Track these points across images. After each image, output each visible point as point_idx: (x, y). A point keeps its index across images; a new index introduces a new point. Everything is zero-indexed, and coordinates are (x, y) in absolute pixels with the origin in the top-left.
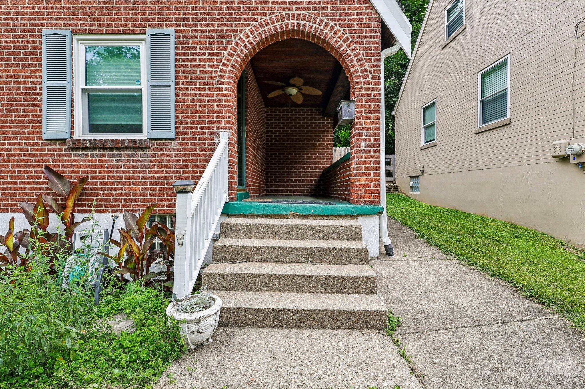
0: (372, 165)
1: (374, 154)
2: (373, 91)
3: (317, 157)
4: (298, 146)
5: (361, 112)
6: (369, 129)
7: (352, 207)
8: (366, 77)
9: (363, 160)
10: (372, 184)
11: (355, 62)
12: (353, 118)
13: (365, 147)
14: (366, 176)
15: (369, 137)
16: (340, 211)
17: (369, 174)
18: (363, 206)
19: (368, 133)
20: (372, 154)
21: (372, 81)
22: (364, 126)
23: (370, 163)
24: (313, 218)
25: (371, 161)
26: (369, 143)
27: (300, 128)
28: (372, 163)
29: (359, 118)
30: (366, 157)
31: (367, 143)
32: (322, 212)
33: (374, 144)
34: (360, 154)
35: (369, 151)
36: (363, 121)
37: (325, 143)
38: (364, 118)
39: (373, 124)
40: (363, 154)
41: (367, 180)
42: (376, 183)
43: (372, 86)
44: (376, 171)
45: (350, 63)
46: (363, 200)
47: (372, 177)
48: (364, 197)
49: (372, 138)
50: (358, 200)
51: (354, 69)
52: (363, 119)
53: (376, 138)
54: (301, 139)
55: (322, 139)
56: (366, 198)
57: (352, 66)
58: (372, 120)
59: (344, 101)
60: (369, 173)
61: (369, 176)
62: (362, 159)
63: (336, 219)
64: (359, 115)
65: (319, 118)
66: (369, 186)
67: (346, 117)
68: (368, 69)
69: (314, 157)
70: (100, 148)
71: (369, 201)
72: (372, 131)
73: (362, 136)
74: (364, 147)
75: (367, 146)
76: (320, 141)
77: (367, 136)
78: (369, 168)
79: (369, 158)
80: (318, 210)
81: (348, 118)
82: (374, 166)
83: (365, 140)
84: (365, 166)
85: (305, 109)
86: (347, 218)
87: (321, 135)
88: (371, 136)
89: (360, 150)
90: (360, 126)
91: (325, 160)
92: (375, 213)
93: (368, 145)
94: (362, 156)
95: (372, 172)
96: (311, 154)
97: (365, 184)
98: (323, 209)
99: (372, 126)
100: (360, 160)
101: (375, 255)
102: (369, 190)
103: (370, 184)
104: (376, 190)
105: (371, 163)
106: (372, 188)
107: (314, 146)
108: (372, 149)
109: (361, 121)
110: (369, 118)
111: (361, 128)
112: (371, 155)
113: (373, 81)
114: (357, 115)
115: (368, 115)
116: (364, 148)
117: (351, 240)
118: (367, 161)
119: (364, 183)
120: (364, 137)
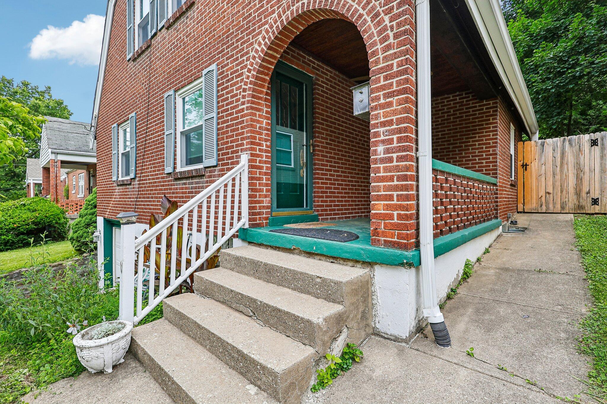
0: (396, 183)
1: (398, 164)
2: (395, 58)
3: (470, 160)
4: (441, 149)
5: (378, 98)
6: (390, 123)
7: (362, 249)
8: (387, 38)
9: (381, 174)
10: (395, 213)
11: (370, 23)
12: (367, 110)
13: (384, 154)
14: (386, 200)
15: (390, 137)
16: (347, 252)
17: (391, 198)
18: (381, 249)
19: (389, 130)
20: (395, 163)
21: (394, 43)
22: (382, 120)
23: (391, 179)
24: (319, 257)
25: (393, 176)
26: (391, 146)
27: (444, 124)
28: (395, 179)
29: (375, 108)
30: (386, 170)
31: (388, 146)
32: (325, 251)
33: (397, 147)
34: (376, 166)
35: (391, 160)
36: (381, 111)
37: (484, 138)
38: (382, 106)
39: (396, 114)
40: (382, 166)
41: (388, 207)
42: (403, 212)
43: (395, 51)
44: (401, 193)
45: (362, 27)
46: (383, 239)
47: (395, 202)
48: (384, 234)
49: (395, 137)
50: (375, 239)
51: (368, 34)
52: (380, 109)
53: (401, 137)
54: (445, 138)
55: (478, 133)
56: (387, 237)
57: (365, 31)
58: (395, 107)
59: (355, 89)
60: (390, 195)
61: (390, 200)
62: (379, 172)
63: (345, 263)
64: (374, 104)
65: (473, 103)
66: (391, 217)
67: (358, 111)
68: (389, 25)
69: (466, 161)
70: (187, 178)
71: (391, 241)
72: (394, 126)
73: (379, 136)
74: (382, 153)
75: (387, 151)
76: (475, 137)
77: (386, 135)
78: (390, 188)
79: (390, 171)
80: (321, 248)
81: (360, 113)
82: (398, 183)
83: (383, 142)
84: (385, 184)
85: (451, 96)
86: (359, 266)
87: (477, 127)
88: (393, 134)
89: (377, 159)
90: (377, 122)
91: (484, 164)
92: (397, 263)
93: (388, 149)
94: (379, 168)
95: (395, 194)
96: (460, 157)
97: (384, 214)
98: (327, 246)
99: (394, 118)
100: (377, 175)
101: (401, 334)
102: (391, 223)
103: (393, 214)
104: (402, 224)
105: (393, 179)
106: (396, 220)
107: (466, 146)
108: (395, 155)
109: (378, 113)
110: (390, 104)
111: (378, 123)
112: (393, 166)
113: (396, 41)
114: (373, 104)
115: (388, 100)
116: (382, 156)
117: (330, 301)
118: (387, 176)
119: (382, 212)
120: (382, 137)
